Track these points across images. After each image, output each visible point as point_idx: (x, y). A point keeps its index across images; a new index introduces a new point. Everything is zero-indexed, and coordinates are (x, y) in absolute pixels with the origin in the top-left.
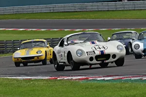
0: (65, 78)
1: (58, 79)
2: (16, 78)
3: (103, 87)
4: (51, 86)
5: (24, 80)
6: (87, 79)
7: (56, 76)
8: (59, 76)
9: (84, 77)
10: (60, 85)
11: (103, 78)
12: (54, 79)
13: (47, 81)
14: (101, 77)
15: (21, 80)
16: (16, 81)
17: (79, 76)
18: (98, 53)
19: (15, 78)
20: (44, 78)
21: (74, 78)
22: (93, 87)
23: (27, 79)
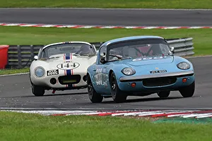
0: (126, 114)
1: (113, 115)
2: (37, 112)
3: (194, 131)
4: (99, 128)
5: (51, 116)
6: (165, 116)
7: (109, 110)
8: (114, 111)
9: (159, 113)
10: (117, 127)
11: (193, 115)
12: (105, 115)
13: (93, 119)
14: (191, 113)
15: (46, 117)
16: (36, 119)
17: (150, 110)
18: (62, 72)
19: (34, 112)
20: (88, 113)
21: (142, 114)
22: (176, 130)
23: (57, 115)
